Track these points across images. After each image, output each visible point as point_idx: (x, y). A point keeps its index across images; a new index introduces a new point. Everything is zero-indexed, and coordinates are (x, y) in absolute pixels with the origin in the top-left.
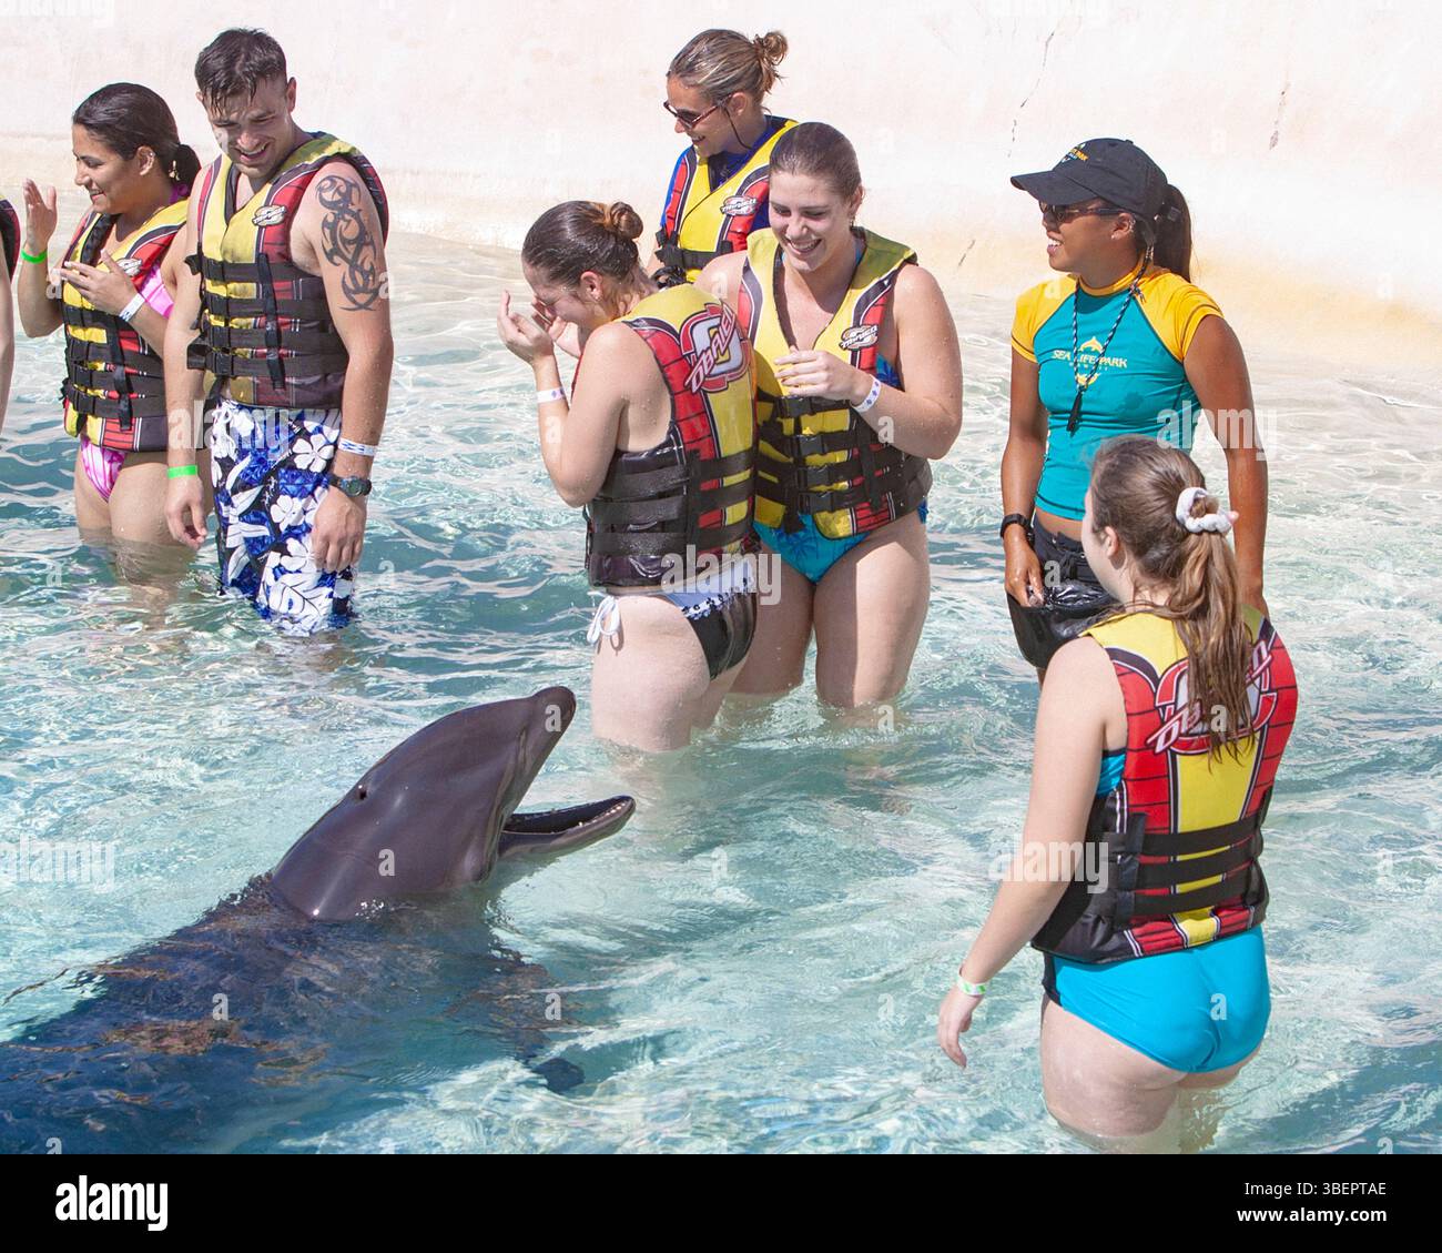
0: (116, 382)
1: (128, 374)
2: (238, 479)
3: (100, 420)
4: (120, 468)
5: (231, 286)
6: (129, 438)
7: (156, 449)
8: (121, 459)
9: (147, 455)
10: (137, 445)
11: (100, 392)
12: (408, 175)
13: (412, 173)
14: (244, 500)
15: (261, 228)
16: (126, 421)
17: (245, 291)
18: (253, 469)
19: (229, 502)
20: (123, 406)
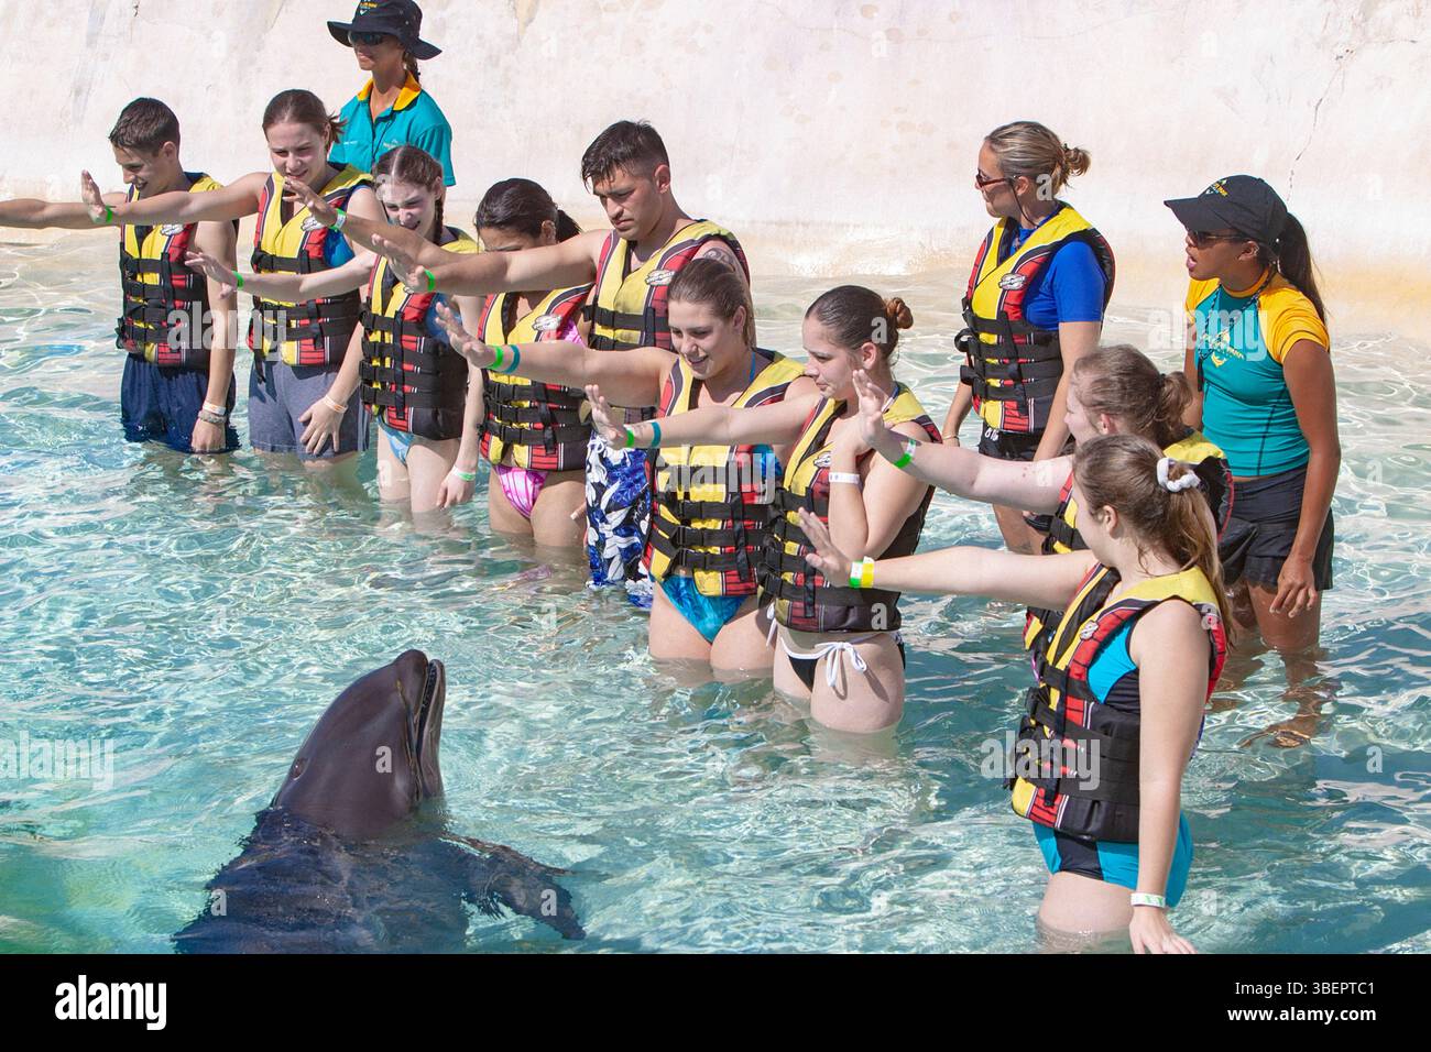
0: (542, 415)
1: (550, 408)
2: (610, 500)
3: (526, 448)
4: (541, 488)
5: (619, 332)
6: (554, 460)
7: (577, 467)
8: (542, 480)
9: (570, 473)
10: (561, 465)
11: (526, 425)
12: (801, 226)
13: (804, 224)
14: (616, 518)
15: (652, 287)
16: (551, 446)
17: (629, 337)
18: (623, 492)
19: (603, 520)
20: (548, 434)
